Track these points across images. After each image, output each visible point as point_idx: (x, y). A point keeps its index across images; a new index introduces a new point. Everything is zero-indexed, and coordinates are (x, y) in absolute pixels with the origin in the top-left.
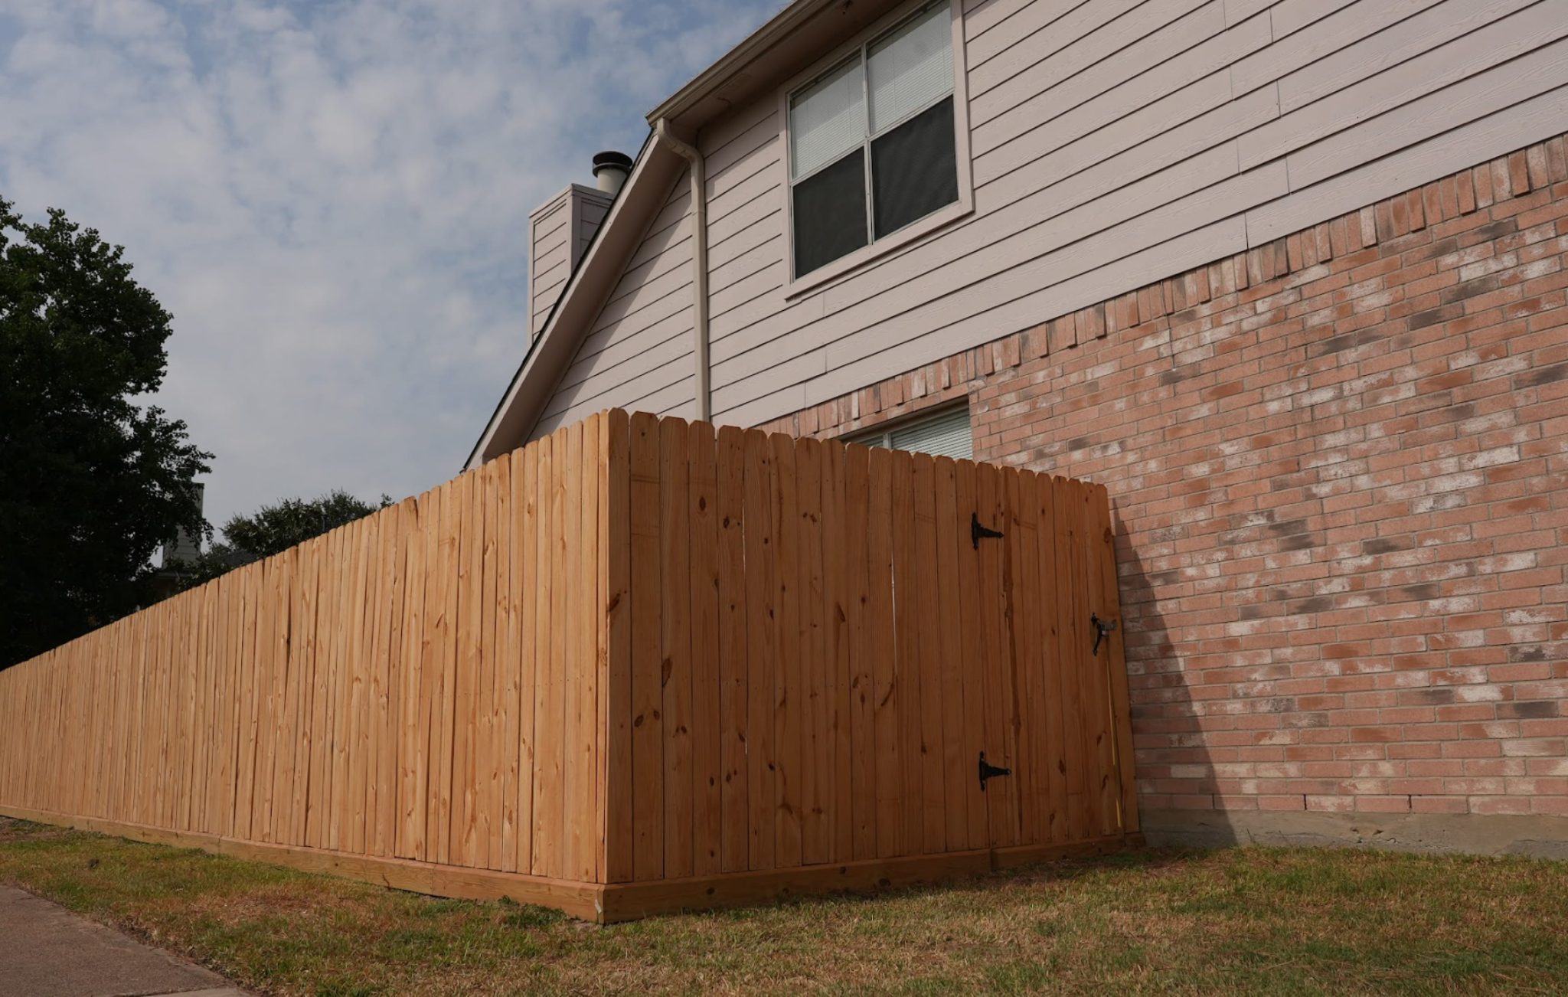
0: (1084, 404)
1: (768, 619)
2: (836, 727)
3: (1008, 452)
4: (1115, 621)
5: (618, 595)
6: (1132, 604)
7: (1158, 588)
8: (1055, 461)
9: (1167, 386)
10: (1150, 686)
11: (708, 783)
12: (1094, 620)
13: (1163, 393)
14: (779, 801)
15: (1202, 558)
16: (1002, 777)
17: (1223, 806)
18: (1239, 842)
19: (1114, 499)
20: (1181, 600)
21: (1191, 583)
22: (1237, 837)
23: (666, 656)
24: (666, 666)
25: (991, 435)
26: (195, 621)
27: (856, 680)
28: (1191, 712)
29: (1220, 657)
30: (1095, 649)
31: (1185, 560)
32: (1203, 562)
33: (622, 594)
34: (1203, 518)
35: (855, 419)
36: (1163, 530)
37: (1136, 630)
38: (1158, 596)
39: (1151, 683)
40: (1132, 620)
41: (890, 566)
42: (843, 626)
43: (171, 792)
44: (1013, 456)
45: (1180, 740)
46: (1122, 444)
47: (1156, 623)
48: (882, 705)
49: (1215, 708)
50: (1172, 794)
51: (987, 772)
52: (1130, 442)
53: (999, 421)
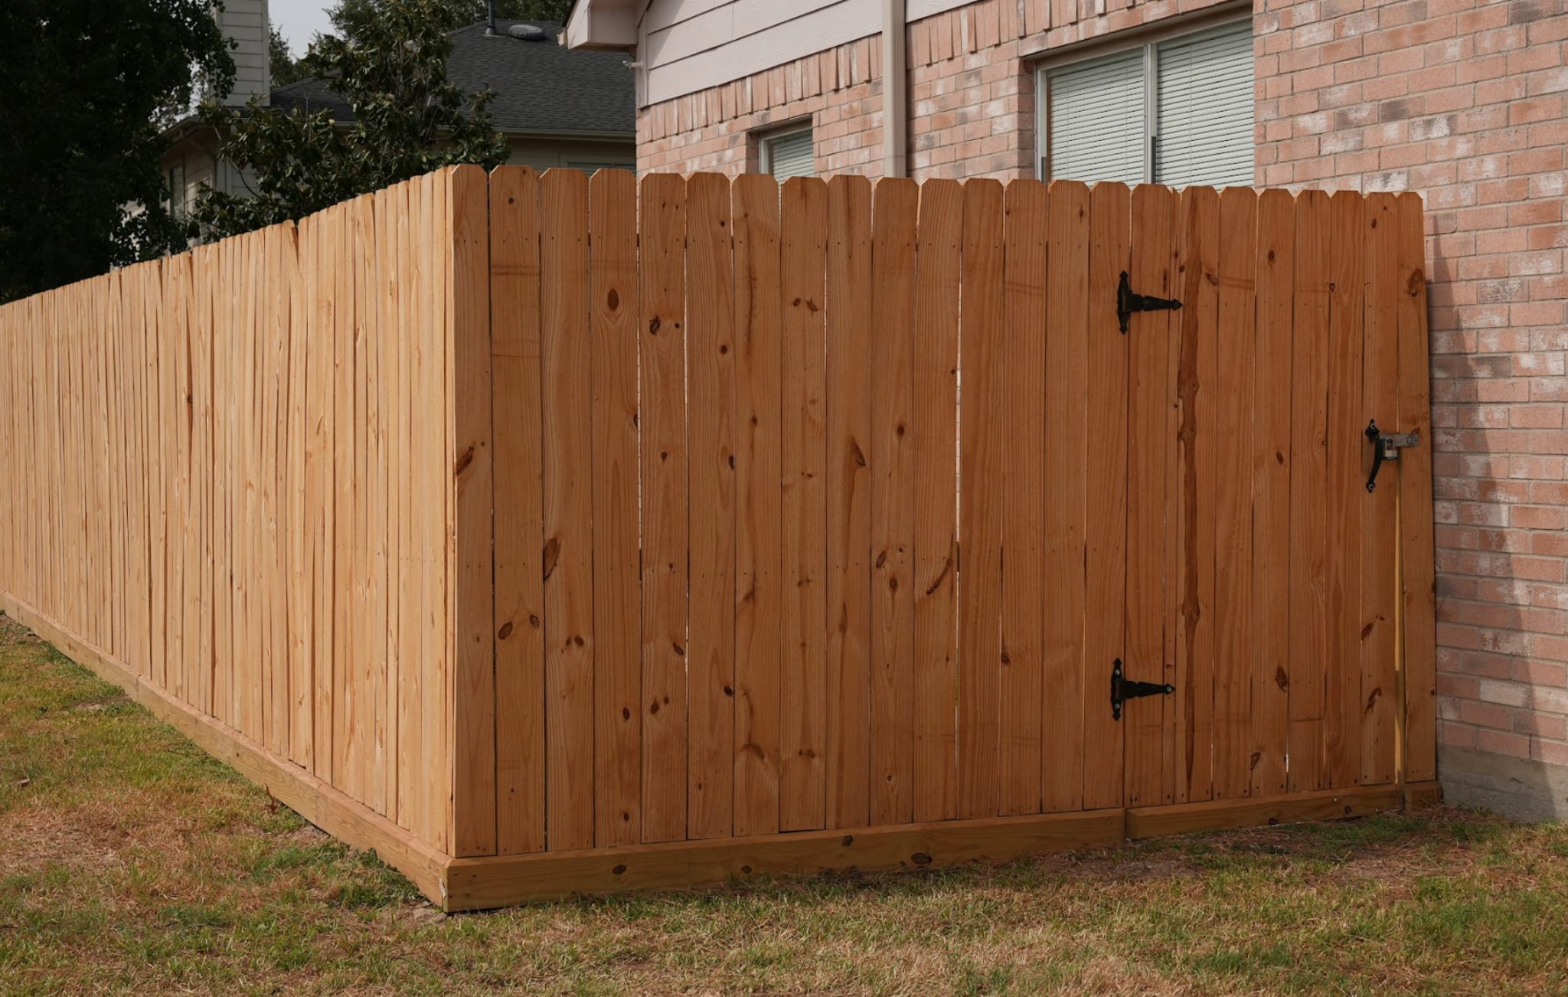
0: (1406, 40)
1: (726, 470)
2: (843, 628)
3: (1300, 111)
4: (1417, 431)
5: (471, 449)
6: (1449, 403)
7: (1485, 383)
8: (1362, 135)
9: (1518, 26)
10: (1463, 546)
11: (620, 715)
12: (1372, 433)
13: (1512, 37)
14: (742, 740)
15: (1543, 340)
16: (1159, 696)
17: (1540, 755)
18: (1558, 815)
19: (1435, 217)
20: (1511, 407)
21: (1526, 380)
22: (1558, 808)
23: (549, 536)
24: (551, 550)
25: (1279, 74)
26: (101, 330)
27: (883, 557)
28: (1512, 597)
29: (1556, 512)
30: (1371, 480)
31: (1521, 340)
32: (1544, 348)
33: (478, 446)
34: (1549, 270)
35: (1101, 15)
36: (1496, 283)
37: (1450, 449)
38: (1483, 396)
39: (1465, 540)
40: (1448, 431)
41: (954, 372)
42: (860, 473)
43: (93, 590)
44: (1307, 118)
45: (1495, 640)
46: (1451, 120)
47: (1475, 440)
48: (929, 593)
49: (1542, 596)
50: (1480, 726)
51: (1124, 690)
52: (1462, 118)
53: (1291, 51)
